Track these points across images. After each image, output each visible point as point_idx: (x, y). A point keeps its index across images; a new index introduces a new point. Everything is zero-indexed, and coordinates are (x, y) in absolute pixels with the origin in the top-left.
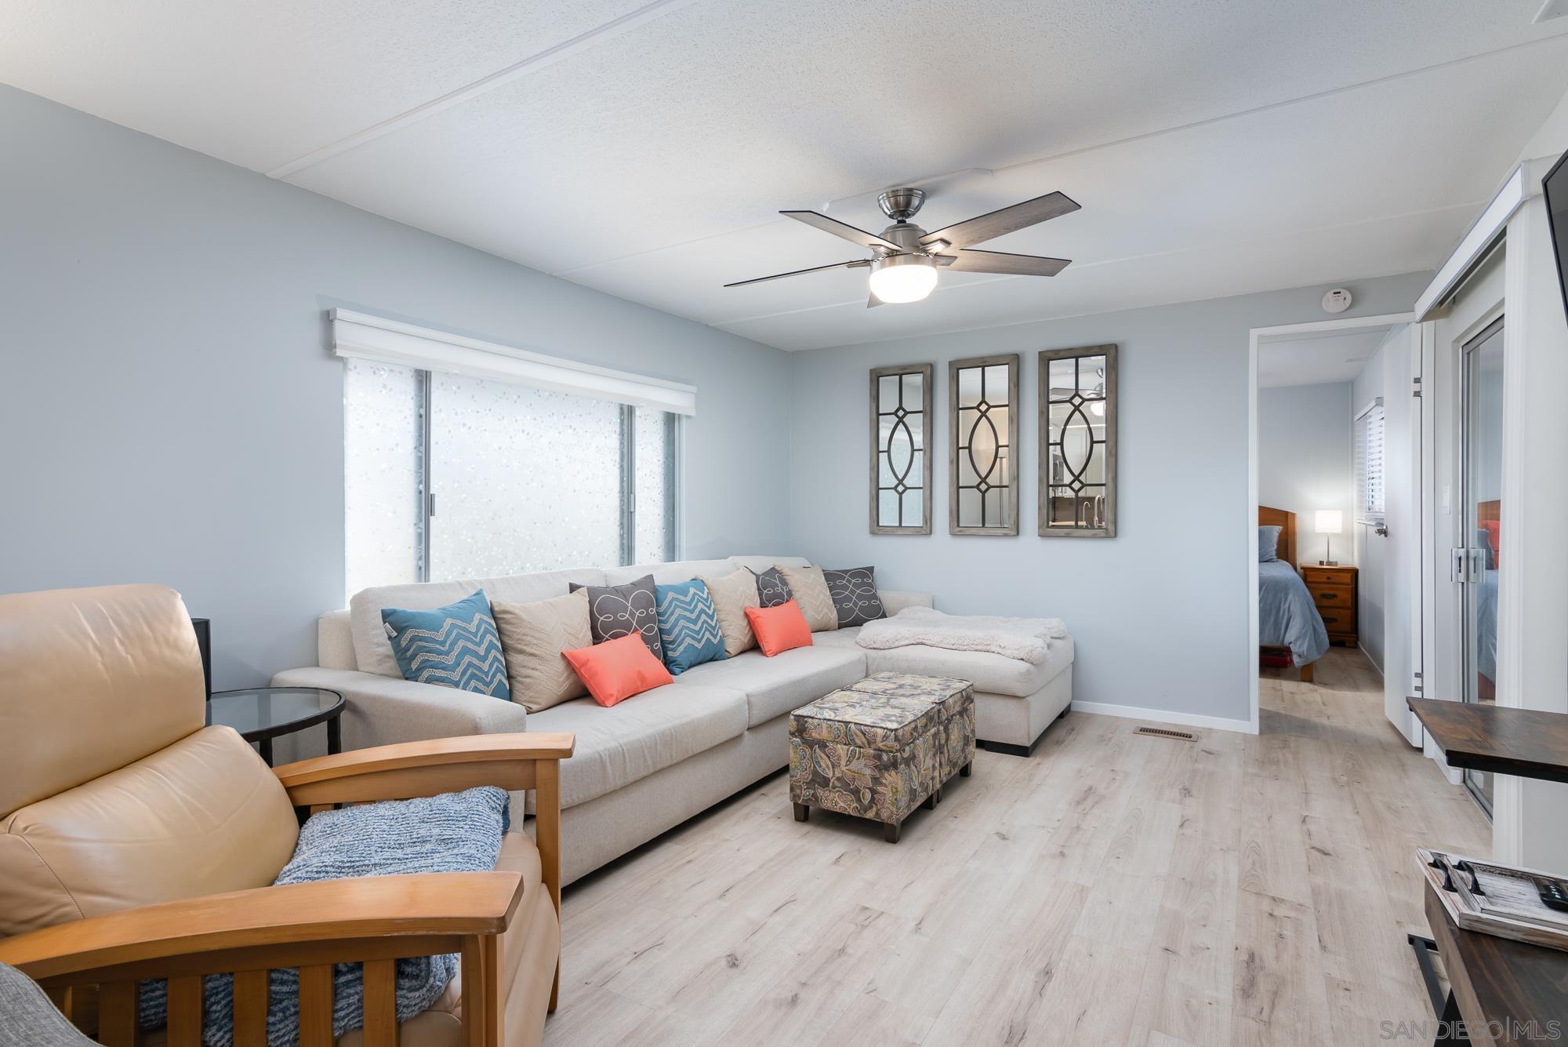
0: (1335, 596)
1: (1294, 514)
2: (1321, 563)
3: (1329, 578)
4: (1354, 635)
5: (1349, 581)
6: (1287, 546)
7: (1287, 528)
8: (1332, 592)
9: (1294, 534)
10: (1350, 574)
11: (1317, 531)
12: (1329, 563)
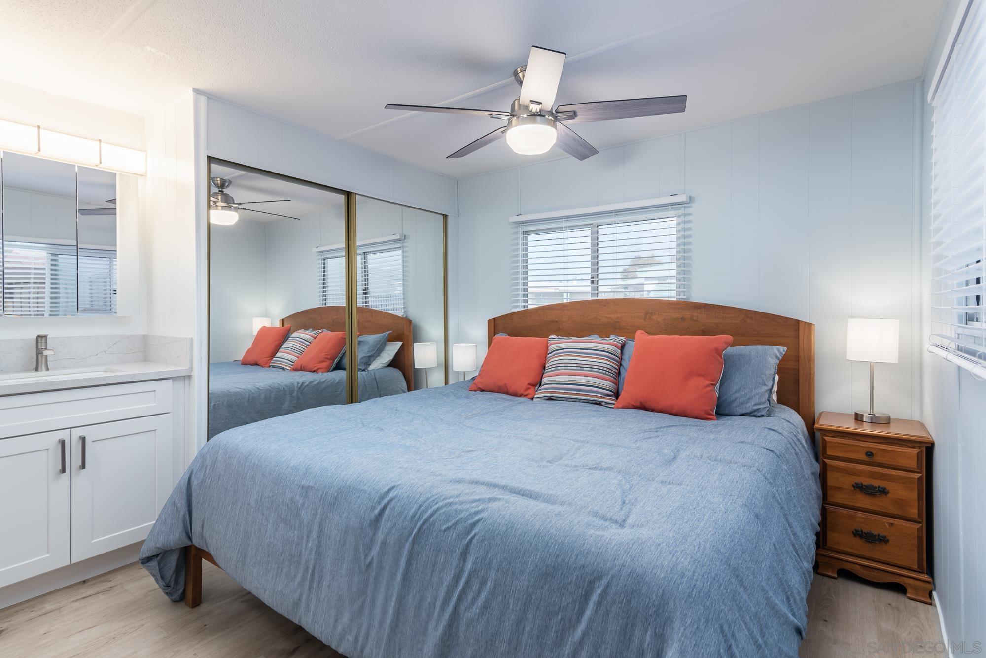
0: (883, 492)
1: (809, 326)
2: (858, 418)
3: (869, 454)
4: (925, 577)
5: (913, 464)
6: (797, 382)
7: (798, 349)
8: (876, 483)
9: (810, 359)
10: (917, 450)
11: (851, 357)
12: (875, 421)
